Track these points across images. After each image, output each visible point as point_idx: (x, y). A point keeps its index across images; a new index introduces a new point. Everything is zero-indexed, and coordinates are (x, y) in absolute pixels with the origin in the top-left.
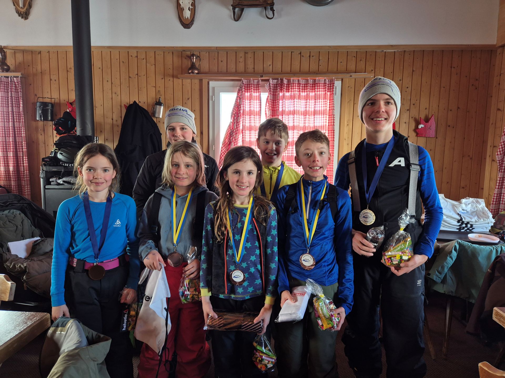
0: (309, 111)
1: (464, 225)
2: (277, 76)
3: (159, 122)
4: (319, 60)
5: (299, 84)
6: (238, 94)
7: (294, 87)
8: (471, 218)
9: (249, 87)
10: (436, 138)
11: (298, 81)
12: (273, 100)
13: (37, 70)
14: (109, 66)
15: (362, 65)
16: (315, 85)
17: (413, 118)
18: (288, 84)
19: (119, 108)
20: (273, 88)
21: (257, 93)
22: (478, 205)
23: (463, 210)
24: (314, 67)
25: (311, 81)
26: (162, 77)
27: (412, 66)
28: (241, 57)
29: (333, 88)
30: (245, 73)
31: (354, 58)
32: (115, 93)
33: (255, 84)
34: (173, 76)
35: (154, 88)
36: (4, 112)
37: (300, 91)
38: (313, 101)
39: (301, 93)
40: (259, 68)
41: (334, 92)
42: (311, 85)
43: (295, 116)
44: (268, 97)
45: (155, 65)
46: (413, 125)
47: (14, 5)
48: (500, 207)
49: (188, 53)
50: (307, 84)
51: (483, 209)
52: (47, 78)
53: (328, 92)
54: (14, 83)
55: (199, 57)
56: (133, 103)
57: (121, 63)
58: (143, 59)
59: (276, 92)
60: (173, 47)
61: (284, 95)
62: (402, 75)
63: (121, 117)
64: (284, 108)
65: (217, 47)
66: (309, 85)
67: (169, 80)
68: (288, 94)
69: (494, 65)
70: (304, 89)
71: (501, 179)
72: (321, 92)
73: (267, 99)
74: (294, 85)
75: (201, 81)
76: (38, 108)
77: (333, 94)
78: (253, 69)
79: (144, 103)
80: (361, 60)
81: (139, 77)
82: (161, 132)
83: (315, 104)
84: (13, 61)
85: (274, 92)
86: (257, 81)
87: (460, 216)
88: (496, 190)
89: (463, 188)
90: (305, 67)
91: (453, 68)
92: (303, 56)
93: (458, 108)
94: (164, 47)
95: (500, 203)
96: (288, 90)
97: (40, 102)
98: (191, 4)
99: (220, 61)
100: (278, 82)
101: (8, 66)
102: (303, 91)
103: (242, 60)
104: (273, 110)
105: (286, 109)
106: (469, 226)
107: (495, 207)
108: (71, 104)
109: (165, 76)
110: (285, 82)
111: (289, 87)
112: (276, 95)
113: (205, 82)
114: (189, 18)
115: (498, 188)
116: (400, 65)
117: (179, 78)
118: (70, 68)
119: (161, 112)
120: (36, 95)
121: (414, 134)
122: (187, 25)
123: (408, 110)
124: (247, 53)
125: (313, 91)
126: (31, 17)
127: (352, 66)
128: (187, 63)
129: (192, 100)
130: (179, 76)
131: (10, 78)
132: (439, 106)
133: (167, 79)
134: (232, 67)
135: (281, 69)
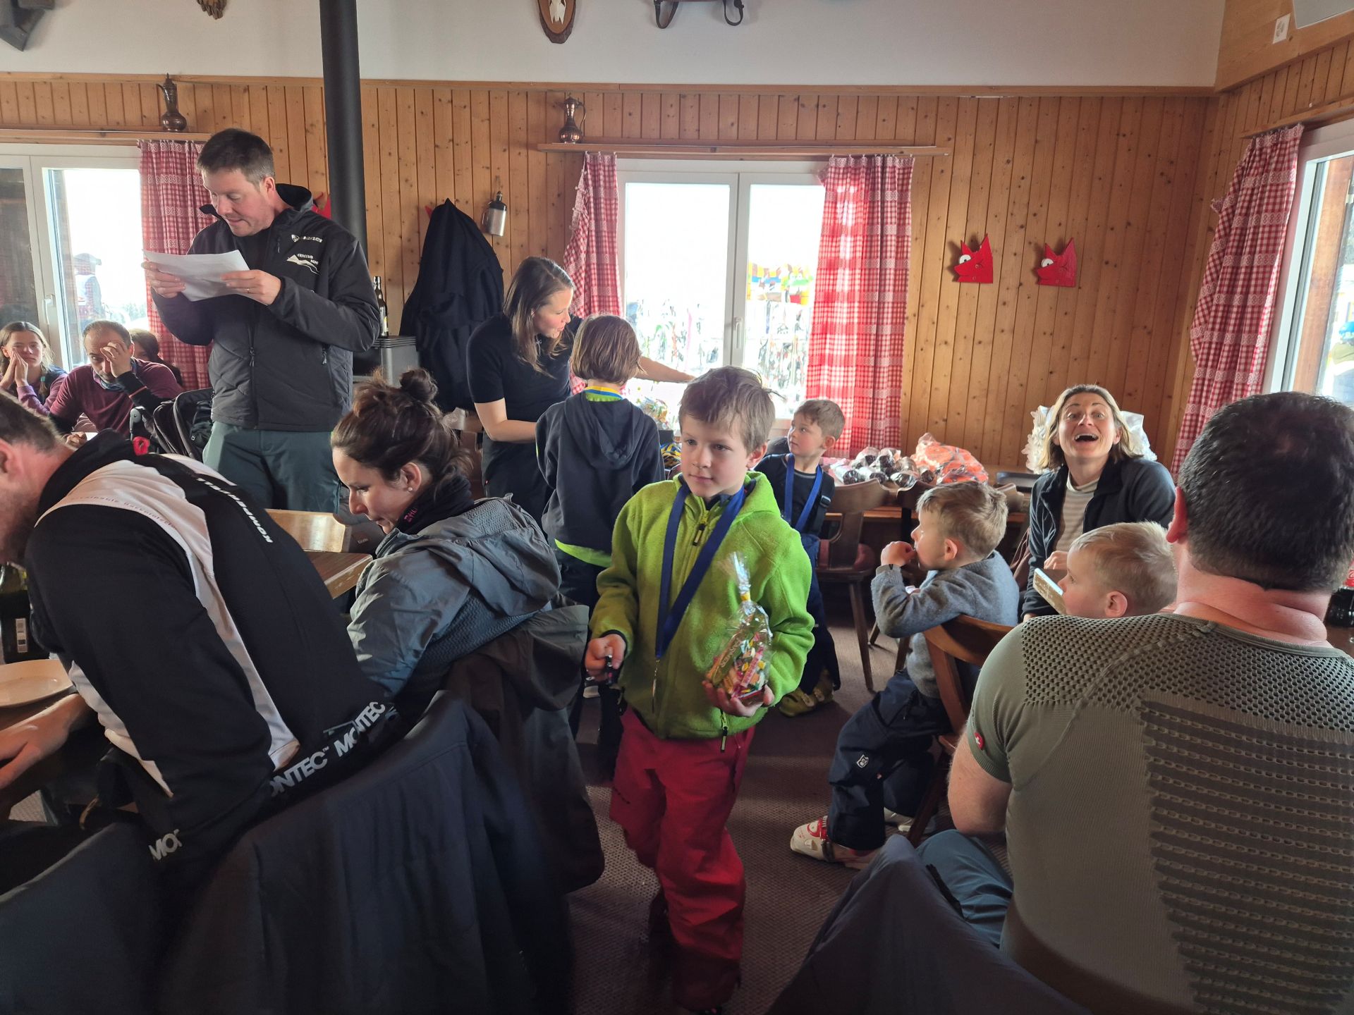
4: (838, 115)
10: (1080, 288)
14: (393, 122)
15: (927, 127)
17: (1032, 245)
19: (415, 212)
24: (826, 131)
26: (504, 148)
27: (1035, 131)
28: (672, 106)
30: (680, 143)
31: (911, 112)
32: (407, 181)
34: (528, 146)
35: (488, 172)
36: (177, 217)
40: (709, 133)
45: (489, 120)
46: (1031, 260)
49: (560, 95)
55: (583, 105)
57: (419, 115)
58: (465, 107)
60: (528, 84)
62: (1012, 150)
65: (620, 85)
67: (520, 153)
78: (697, 133)
79: (467, 202)
80: (926, 116)
81: (455, 146)
84: (192, 107)
90: (808, 132)
91: (1121, 138)
92: (803, 106)
93: (1129, 224)
94: (510, 83)
99: (626, 114)
101: (183, 119)
109: (509, 144)
114: (562, 21)
116: (1009, 128)
117: (539, 151)
118: (312, 125)
119: (502, 223)
121: (1033, 279)
122: (559, 35)
123: (1022, 227)
124: (684, 97)
126: (227, 13)
127: (906, 131)
128: (557, 118)
129: (566, 198)
130: (540, 146)
131: (186, 145)
132: (1087, 219)
133: (515, 151)
134: (652, 130)
135: (756, 132)
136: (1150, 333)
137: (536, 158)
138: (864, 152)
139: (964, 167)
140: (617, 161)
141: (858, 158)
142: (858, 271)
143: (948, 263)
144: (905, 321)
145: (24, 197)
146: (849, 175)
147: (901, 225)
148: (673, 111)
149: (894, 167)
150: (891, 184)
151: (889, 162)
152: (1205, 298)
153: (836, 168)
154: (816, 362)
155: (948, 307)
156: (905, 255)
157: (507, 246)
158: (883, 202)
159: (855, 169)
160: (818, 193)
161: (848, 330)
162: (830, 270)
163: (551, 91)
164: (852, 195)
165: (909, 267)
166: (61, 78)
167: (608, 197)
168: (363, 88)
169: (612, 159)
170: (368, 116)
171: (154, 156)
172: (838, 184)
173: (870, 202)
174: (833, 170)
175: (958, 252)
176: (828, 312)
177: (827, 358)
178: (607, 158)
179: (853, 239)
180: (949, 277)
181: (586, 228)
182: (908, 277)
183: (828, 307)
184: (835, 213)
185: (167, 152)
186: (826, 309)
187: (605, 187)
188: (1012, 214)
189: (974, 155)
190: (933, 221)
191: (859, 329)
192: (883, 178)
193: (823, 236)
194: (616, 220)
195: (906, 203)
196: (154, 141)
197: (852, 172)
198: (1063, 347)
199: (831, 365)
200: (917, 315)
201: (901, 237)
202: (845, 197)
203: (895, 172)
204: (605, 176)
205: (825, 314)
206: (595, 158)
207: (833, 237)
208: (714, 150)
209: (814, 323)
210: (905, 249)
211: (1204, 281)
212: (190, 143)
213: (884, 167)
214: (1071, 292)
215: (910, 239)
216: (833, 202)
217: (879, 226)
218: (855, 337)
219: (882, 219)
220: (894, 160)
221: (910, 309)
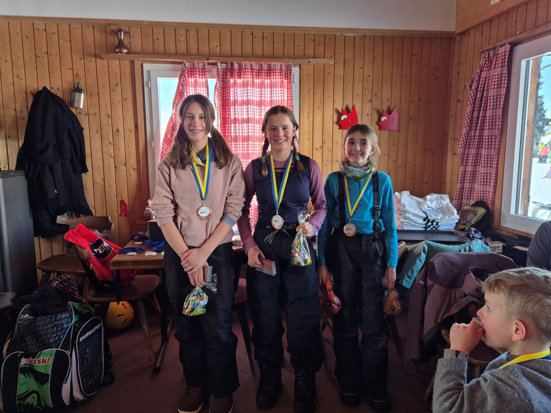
0: (265, 100)
1: (430, 224)
2: (226, 60)
3: (80, 113)
4: (274, 42)
5: (252, 69)
6: (180, 80)
7: (247, 73)
8: (437, 216)
9: (194, 72)
11: (251, 65)
12: (223, 88)
14: (7, 41)
15: (320, 49)
16: (270, 72)
17: (376, 110)
18: (240, 69)
19: (24, 95)
20: (222, 74)
21: (204, 79)
22: (443, 201)
23: (428, 207)
24: (268, 50)
25: (265, 67)
26: (80, 57)
27: (373, 53)
28: (182, 35)
29: (290, 75)
30: (187, 54)
31: (311, 42)
32: (18, 77)
33: (200, 67)
34: (96, 56)
35: (71, 71)
37: (253, 78)
38: (269, 90)
39: (255, 80)
40: (204, 49)
41: (292, 80)
42: (266, 72)
43: (249, 107)
44: (217, 83)
45: (71, 41)
46: (376, 117)
48: (463, 202)
49: (114, 28)
50: (261, 70)
51: (447, 205)
53: (285, 79)
55: (129, 33)
56: (41, 89)
57: (24, 38)
58: (54, 33)
59: (226, 78)
60: (94, 19)
61: (235, 82)
62: (363, 62)
63: (27, 107)
64: (236, 97)
65: (150, 22)
66: (264, 71)
67: (91, 61)
68: (239, 81)
69: (453, 54)
70: (259, 76)
71: (463, 173)
72: (277, 79)
73: (216, 86)
74: (247, 70)
75: (132, 62)
77: (291, 82)
78: (197, 50)
79: (58, 89)
80: (319, 44)
81: (49, 56)
82: (83, 126)
83: (271, 94)
85: (223, 78)
86: (202, 64)
87: (426, 213)
88: (459, 185)
89: (426, 183)
90: (258, 50)
91: (413, 56)
94: (82, 19)
95: (462, 198)
96: (240, 76)
99: (155, 39)
100: (227, 66)
102: (257, 77)
103: (183, 38)
104: (223, 100)
105: (239, 98)
106: (435, 224)
107: (458, 202)
109: (84, 54)
110: (236, 66)
111: (240, 73)
112: (226, 81)
113: (137, 64)
115: (461, 183)
116: (360, 51)
117: (103, 59)
119: (81, 100)
121: (377, 127)
123: (370, 101)
124: (189, 31)
125: (269, 77)
127: (310, 50)
128: (113, 40)
130: (104, 56)
132: (400, 97)
133: (88, 59)
134: (171, 47)
136: (433, 153)
137: (102, 63)
138: (290, 61)
139: (340, 71)
143: (335, 120)
155: (337, 142)
157: (86, 115)
163: (108, 24)
175: (340, 115)
180: (336, 127)
188: (365, 95)
189: (344, 64)
198: (394, 161)
200: (322, 147)
211: (464, 126)
221: (318, 144)
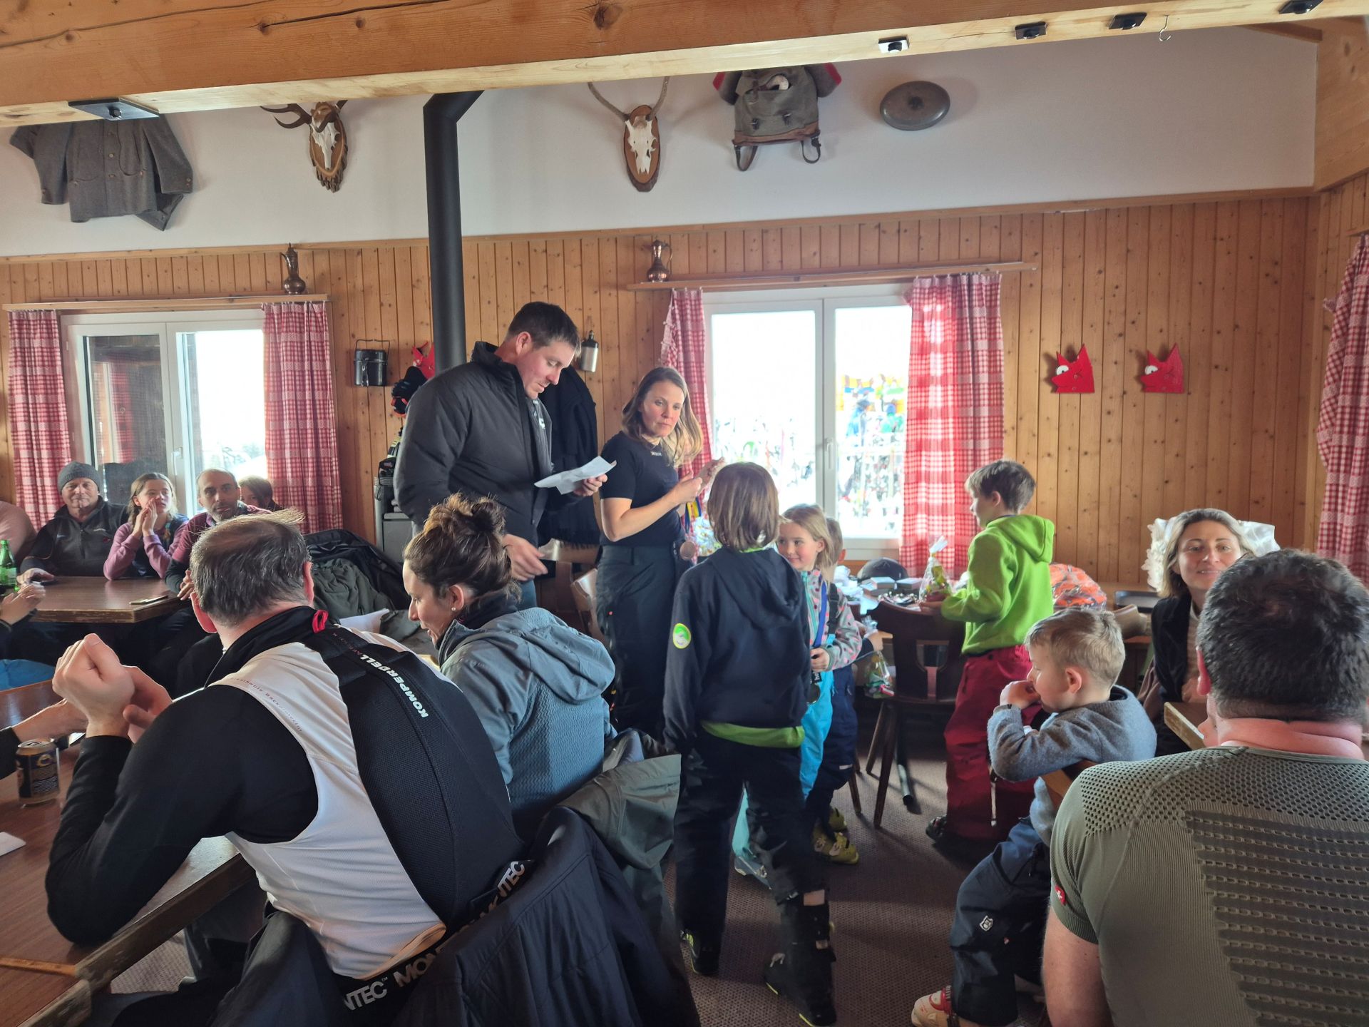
3: (590, 379)
4: (920, 238)
10: (1189, 394)
13: (354, 286)
14: (492, 272)
15: (1012, 243)
17: (1134, 353)
24: (908, 254)
26: (595, 290)
27: (1125, 241)
28: (754, 240)
30: (764, 273)
31: (995, 230)
34: (617, 287)
35: (579, 313)
36: (295, 371)
40: (793, 262)
45: (581, 266)
46: (1134, 367)
47: (314, 165)
49: (647, 239)
52: (374, 301)
54: (313, 315)
55: (670, 246)
57: (516, 264)
58: (558, 255)
60: (618, 230)
62: (1103, 260)
65: (704, 225)
67: (610, 294)
76: (358, 362)
78: (780, 264)
80: (1010, 234)
84: (310, 272)
89: (1257, 502)
90: (890, 255)
92: (884, 232)
93: (1237, 326)
94: (600, 231)
97: (363, 350)
98: (651, 143)
99: (710, 251)
101: (303, 283)
108: (420, 350)
109: (600, 286)
114: (648, 171)
116: (1098, 239)
117: (629, 291)
118: (418, 281)
119: (594, 359)
120: (353, 336)
122: (644, 184)
123: (1120, 335)
124: (767, 233)
126: (344, 186)
127: (991, 248)
128: (645, 260)
129: (655, 332)
130: (629, 286)
131: (305, 306)
132: (1190, 324)
133: (605, 292)
134: (736, 264)
135: (838, 260)
136: (1272, 437)
137: (626, 298)
138: (948, 272)
139: (1053, 279)
140: (704, 296)
141: (942, 278)
142: (950, 387)
143: (1044, 374)
144: (1004, 435)
145: (158, 359)
146: (934, 294)
147: (992, 339)
148: (756, 246)
149: (981, 284)
150: (979, 300)
151: (975, 279)
152: (1329, 400)
153: (921, 289)
154: (912, 479)
155: (1048, 418)
156: (998, 369)
157: (599, 381)
158: (971, 318)
159: (941, 289)
160: (904, 313)
161: (944, 446)
162: (921, 387)
163: (639, 235)
164: (939, 314)
165: (1003, 380)
166: (196, 252)
167: (695, 329)
168: (465, 246)
169: (698, 294)
170: (469, 268)
171: (276, 317)
172: (924, 304)
173: (958, 319)
174: (918, 291)
175: (1054, 363)
176: (921, 429)
177: (923, 475)
178: (693, 293)
179: (943, 356)
180: (1047, 388)
181: (674, 360)
182: (1004, 391)
183: (921, 424)
184: (923, 332)
185: (288, 313)
186: (919, 426)
187: (692, 320)
188: (1109, 323)
189: (1063, 267)
190: (1025, 335)
191: (955, 445)
192: (970, 295)
193: (911, 354)
194: (703, 351)
195: (995, 318)
196: (276, 304)
197: (938, 292)
198: (1177, 455)
199: (928, 481)
200: (1016, 428)
201: (992, 351)
202: (932, 315)
203: (981, 289)
204: (691, 310)
205: (919, 431)
206: (681, 294)
207: (922, 355)
208: (798, 279)
209: (908, 441)
210: (998, 363)
211: (1326, 382)
212: (308, 303)
213: (970, 285)
214: (1179, 399)
215: (1002, 353)
216: (920, 321)
217: (969, 342)
218: (952, 453)
219: (972, 335)
220: (980, 278)
221: (1008, 422)
